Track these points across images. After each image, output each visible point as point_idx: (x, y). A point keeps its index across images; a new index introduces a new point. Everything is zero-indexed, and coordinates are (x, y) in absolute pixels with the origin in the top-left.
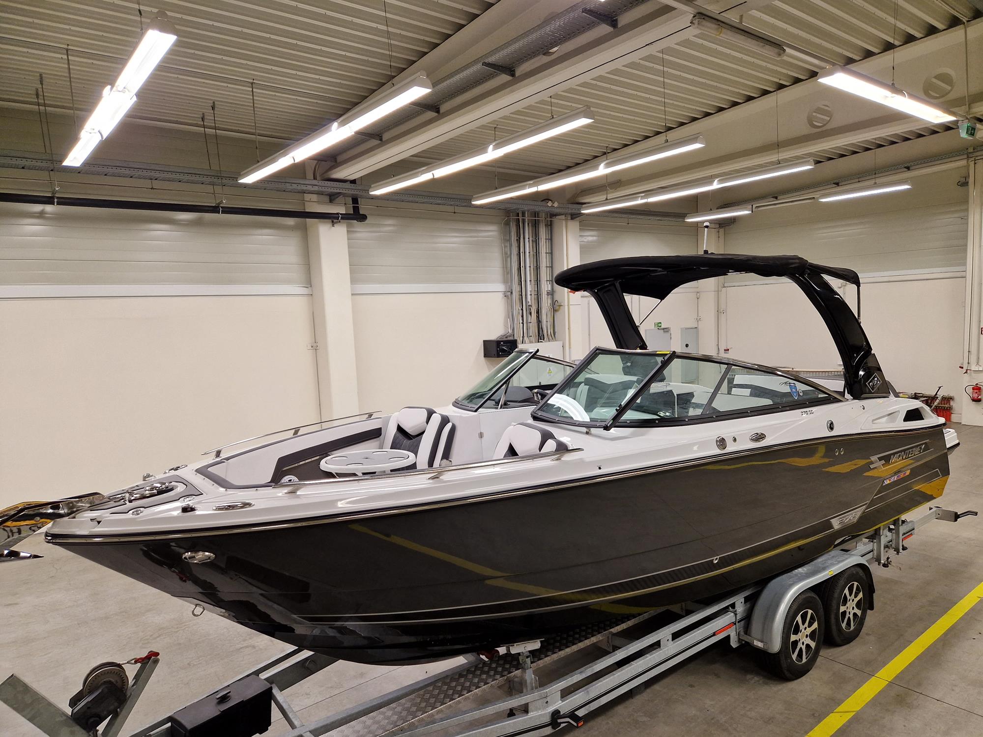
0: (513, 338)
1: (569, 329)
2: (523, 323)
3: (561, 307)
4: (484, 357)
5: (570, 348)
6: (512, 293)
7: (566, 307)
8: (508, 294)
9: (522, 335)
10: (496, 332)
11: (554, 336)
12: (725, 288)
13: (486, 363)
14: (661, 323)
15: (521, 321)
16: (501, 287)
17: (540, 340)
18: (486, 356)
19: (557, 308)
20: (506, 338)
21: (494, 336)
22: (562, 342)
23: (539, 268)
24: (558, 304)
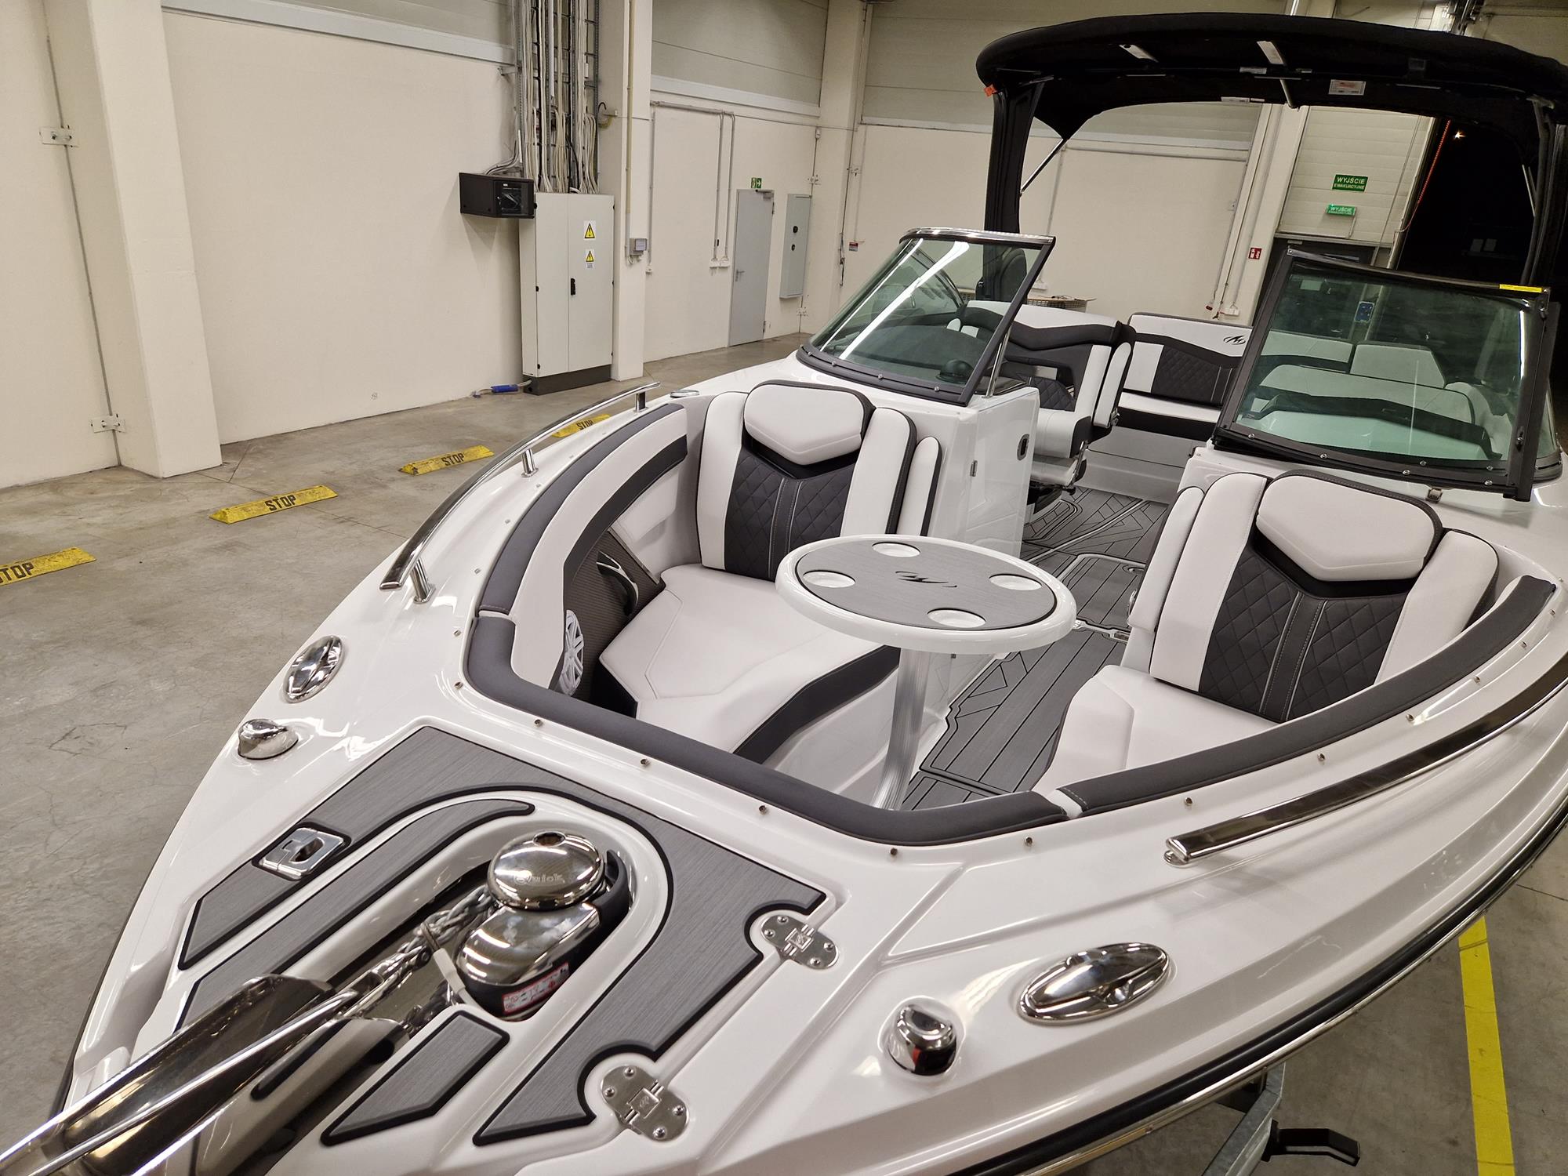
0: (522, 176)
1: (627, 170)
2: (540, 144)
3: (613, 119)
4: (462, 211)
5: (627, 212)
6: (520, 69)
7: (625, 121)
8: (510, 70)
9: (538, 173)
10: (485, 160)
11: (594, 184)
12: (864, 126)
13: (465, 225)
14: (760, 180)
15: (537, 141)
16: (494, 51)
17: (573, 189)
18: (465, 209)
19: (604, 120)
20: (505, 173)
21: (480, 166)
22: (612, 198)
23: (574, 22)
24: (606, 113)
